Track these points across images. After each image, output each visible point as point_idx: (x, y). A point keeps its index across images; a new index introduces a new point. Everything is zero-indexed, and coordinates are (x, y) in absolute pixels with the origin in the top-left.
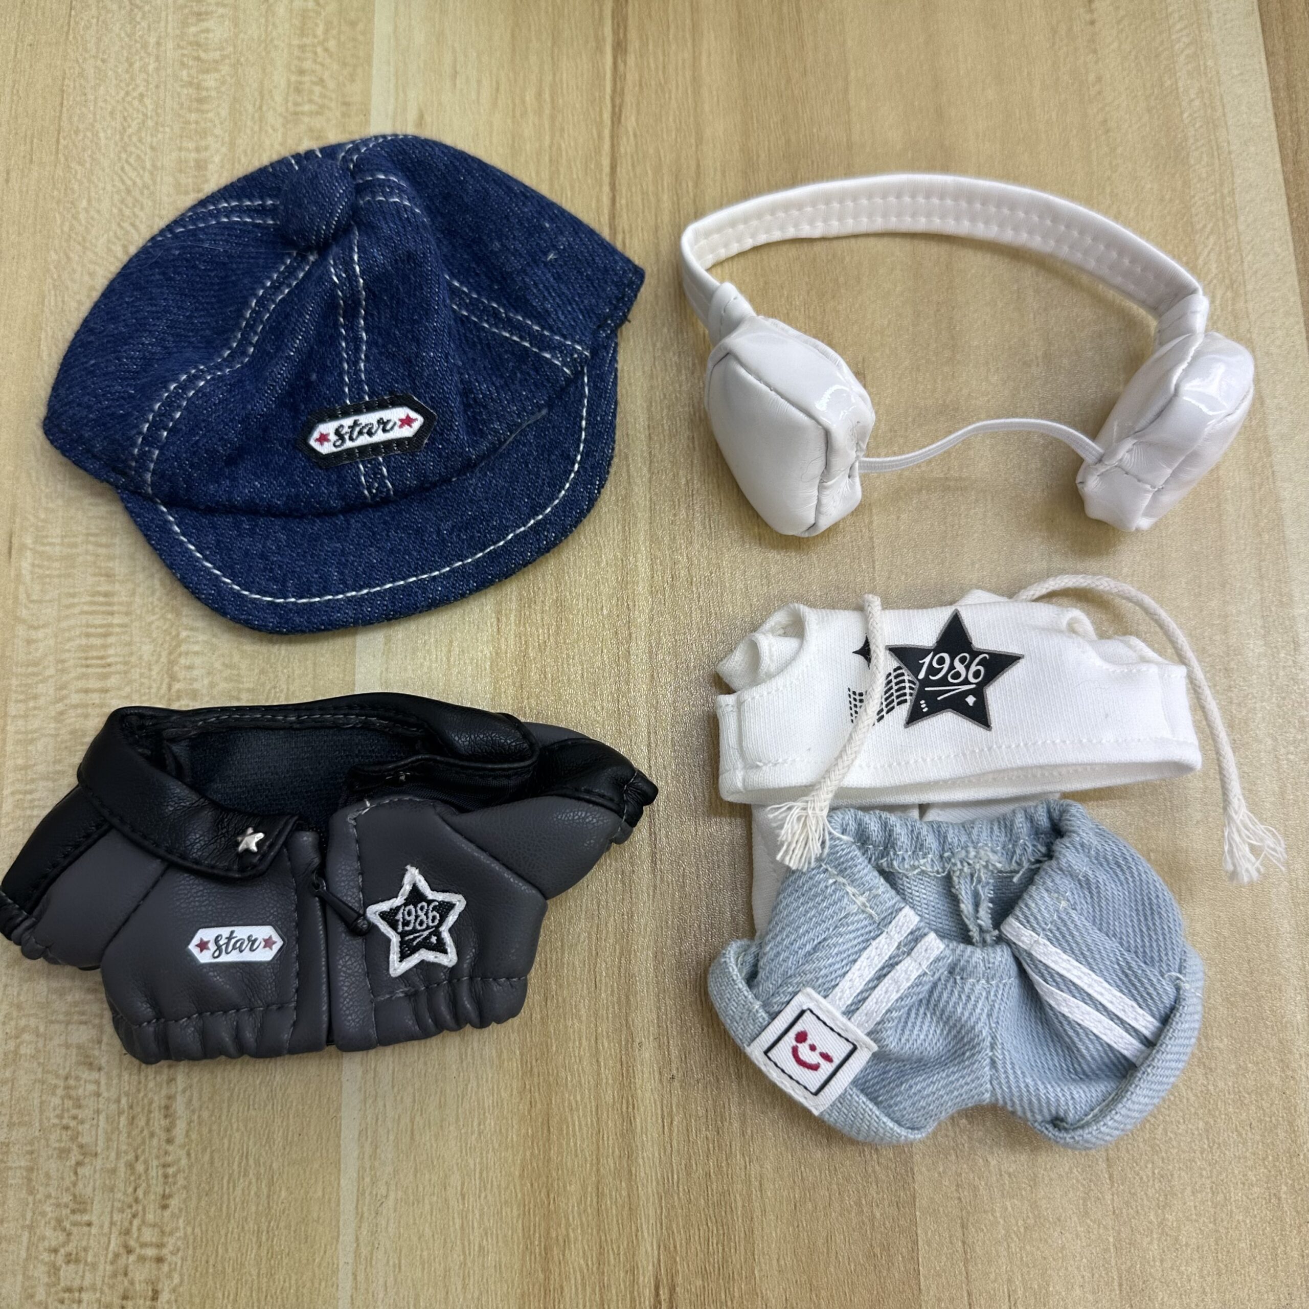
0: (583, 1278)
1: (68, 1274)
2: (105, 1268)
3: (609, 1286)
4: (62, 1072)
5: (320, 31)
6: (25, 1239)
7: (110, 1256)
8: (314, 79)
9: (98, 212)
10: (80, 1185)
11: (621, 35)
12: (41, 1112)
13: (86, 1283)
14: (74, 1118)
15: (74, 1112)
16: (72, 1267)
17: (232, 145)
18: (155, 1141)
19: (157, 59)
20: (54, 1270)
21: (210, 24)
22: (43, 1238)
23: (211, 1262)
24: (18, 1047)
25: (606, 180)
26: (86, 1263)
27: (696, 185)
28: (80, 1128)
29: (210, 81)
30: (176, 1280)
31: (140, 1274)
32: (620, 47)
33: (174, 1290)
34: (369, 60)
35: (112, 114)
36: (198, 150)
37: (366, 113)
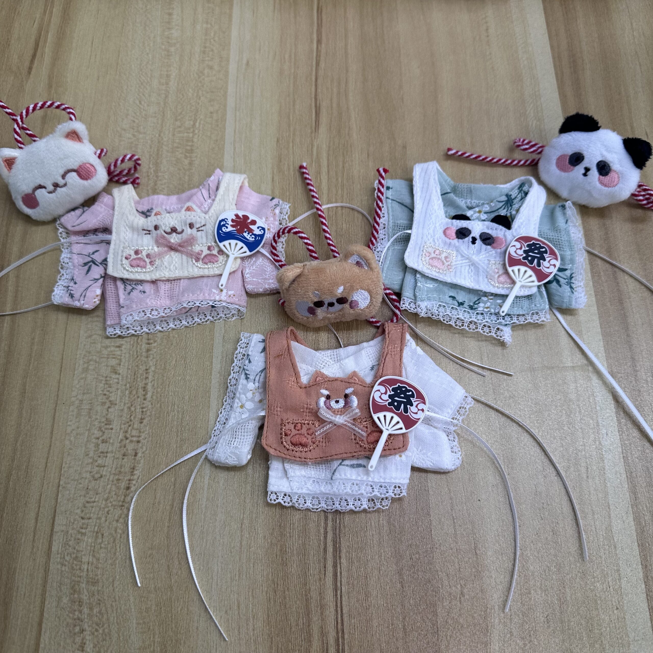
1: (103, 447)
2: (117, 445)
4: (104, 375)
5: (212, 35)
6: (86, 434)
7: (119, 440)
8: (210, 49)
10: (109, 415)
11: (320, 38)
12: (96, 389)
13: (110, 450)
14: (108, 391)
15: (108, 389)
16: (104, 444)
17: (180, 69)
18: (139, 400)
19: (154, 42)
20: (97, 445)
21: (173, 31)
22: (93, 434)
23: (158, 442)
24: (88, 366)
25: (314, 84)
26: (110, 443)
27: (346, 86)
28: (110, 395)
29: (172, 49)
30: (144, 449)
31: (130, 447)
32: (319, 42)
33: (143, 453)
34: (230, 43)
35: (137, 59)
36: (167, 71)
37: (228, 61)
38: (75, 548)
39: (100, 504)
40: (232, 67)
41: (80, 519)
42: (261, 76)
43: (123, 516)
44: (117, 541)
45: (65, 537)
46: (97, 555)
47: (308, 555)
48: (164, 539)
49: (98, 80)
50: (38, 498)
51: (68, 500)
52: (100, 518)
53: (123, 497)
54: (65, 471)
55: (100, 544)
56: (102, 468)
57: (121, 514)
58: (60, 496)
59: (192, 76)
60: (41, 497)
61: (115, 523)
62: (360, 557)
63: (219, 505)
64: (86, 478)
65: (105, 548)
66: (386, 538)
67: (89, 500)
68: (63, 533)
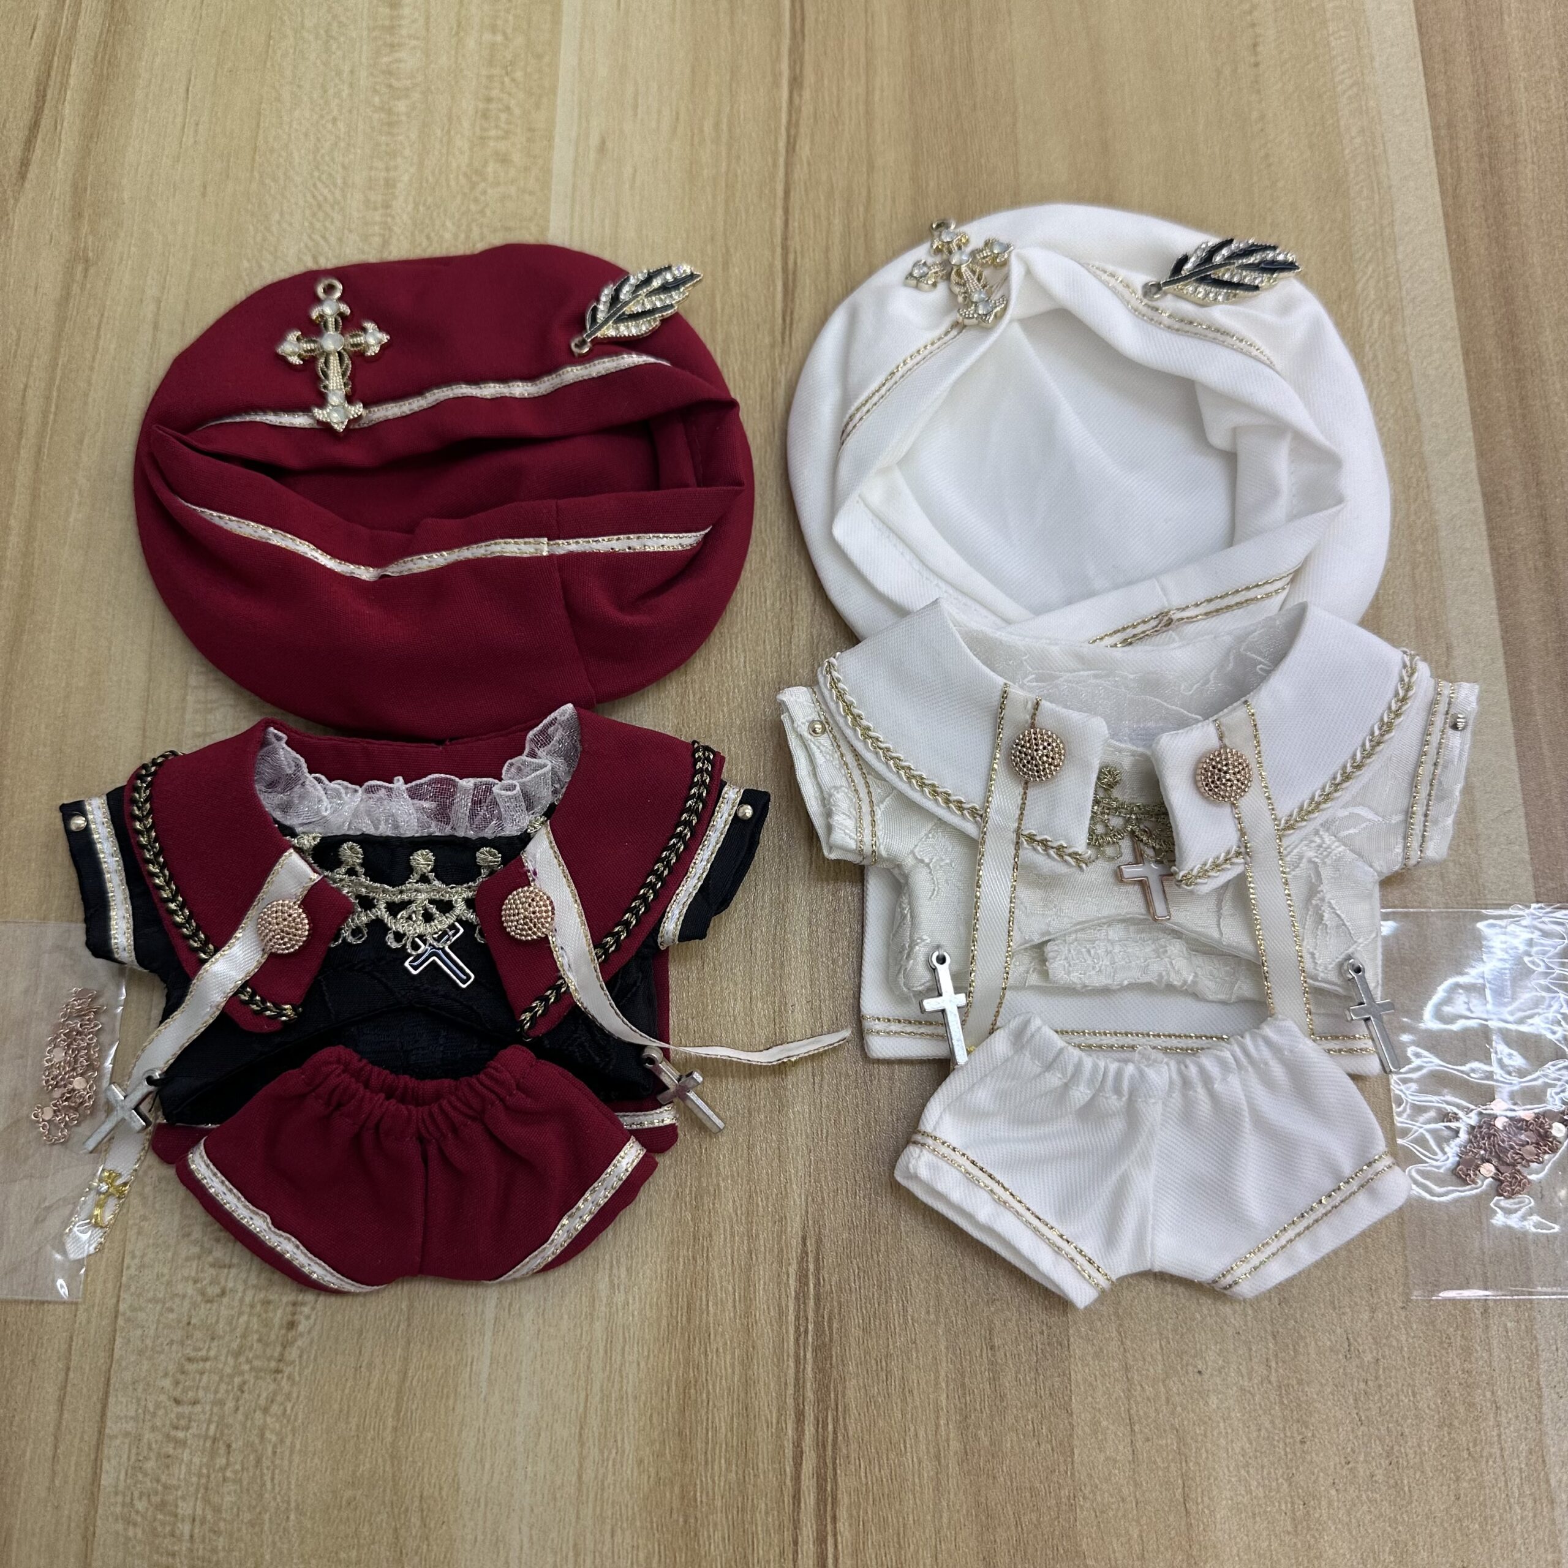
0: (732, 1227)
3: (757, 1235)
8: (500, 106)
9: (291, 224)
11: (798, 71)
17: (421, 165)
19: (351, 85)
21: (402, 54)
25: (780, 203)
27: (867, 211)
29: (401, 106)
32: (796, 82)
34: (554, 90)
35: (306, 135)
36: (387, 169)
37: (550, 139)
38: (158, 1481)
39: (220, 1366)
40: (562, 158)
41: (170, 1404)
42: (638, 183)
43: (279, 1398)
44: (266, 1463)
45: (134, 1451)
46: (216, 1499)
47: (753, 1511)
48: (384, 1461)
49: (204, 195)
50: (64, 1347)
51: (141, 1353)
52: (221, 1403)
53: (279, 1349)
54: (131, 1278)
55: (223, 1469)
56: (226, 1271)
57: (275, 1393)
58: (119, 1341)
59: (453, 183)
60: (70, 1346)
61: (258, 1414)
62: (885, 1520)
63: (523, 1375)
64: (184, 1296)
65: (234, 1481)
66: (953, 1468)
67: (192, 1354)
68: (127, 1441)
